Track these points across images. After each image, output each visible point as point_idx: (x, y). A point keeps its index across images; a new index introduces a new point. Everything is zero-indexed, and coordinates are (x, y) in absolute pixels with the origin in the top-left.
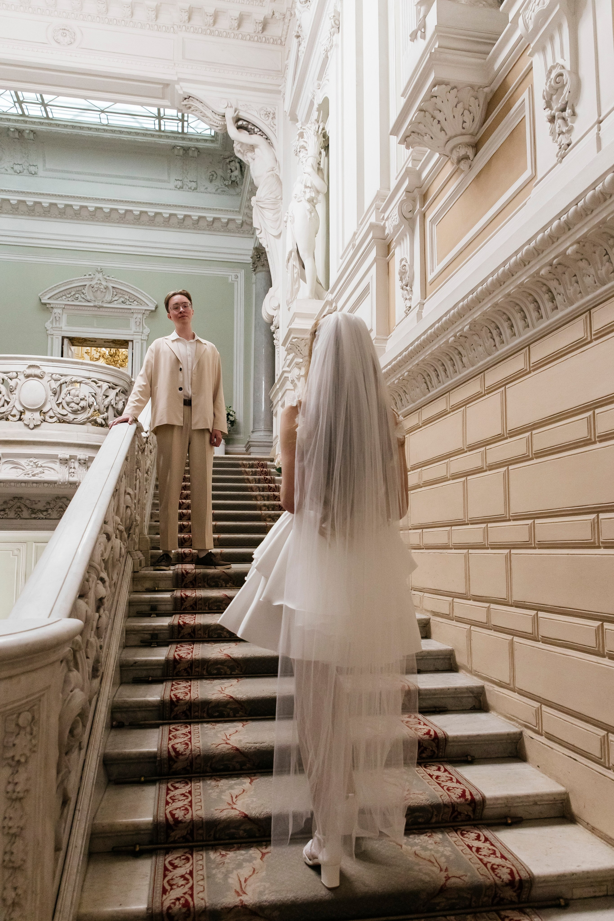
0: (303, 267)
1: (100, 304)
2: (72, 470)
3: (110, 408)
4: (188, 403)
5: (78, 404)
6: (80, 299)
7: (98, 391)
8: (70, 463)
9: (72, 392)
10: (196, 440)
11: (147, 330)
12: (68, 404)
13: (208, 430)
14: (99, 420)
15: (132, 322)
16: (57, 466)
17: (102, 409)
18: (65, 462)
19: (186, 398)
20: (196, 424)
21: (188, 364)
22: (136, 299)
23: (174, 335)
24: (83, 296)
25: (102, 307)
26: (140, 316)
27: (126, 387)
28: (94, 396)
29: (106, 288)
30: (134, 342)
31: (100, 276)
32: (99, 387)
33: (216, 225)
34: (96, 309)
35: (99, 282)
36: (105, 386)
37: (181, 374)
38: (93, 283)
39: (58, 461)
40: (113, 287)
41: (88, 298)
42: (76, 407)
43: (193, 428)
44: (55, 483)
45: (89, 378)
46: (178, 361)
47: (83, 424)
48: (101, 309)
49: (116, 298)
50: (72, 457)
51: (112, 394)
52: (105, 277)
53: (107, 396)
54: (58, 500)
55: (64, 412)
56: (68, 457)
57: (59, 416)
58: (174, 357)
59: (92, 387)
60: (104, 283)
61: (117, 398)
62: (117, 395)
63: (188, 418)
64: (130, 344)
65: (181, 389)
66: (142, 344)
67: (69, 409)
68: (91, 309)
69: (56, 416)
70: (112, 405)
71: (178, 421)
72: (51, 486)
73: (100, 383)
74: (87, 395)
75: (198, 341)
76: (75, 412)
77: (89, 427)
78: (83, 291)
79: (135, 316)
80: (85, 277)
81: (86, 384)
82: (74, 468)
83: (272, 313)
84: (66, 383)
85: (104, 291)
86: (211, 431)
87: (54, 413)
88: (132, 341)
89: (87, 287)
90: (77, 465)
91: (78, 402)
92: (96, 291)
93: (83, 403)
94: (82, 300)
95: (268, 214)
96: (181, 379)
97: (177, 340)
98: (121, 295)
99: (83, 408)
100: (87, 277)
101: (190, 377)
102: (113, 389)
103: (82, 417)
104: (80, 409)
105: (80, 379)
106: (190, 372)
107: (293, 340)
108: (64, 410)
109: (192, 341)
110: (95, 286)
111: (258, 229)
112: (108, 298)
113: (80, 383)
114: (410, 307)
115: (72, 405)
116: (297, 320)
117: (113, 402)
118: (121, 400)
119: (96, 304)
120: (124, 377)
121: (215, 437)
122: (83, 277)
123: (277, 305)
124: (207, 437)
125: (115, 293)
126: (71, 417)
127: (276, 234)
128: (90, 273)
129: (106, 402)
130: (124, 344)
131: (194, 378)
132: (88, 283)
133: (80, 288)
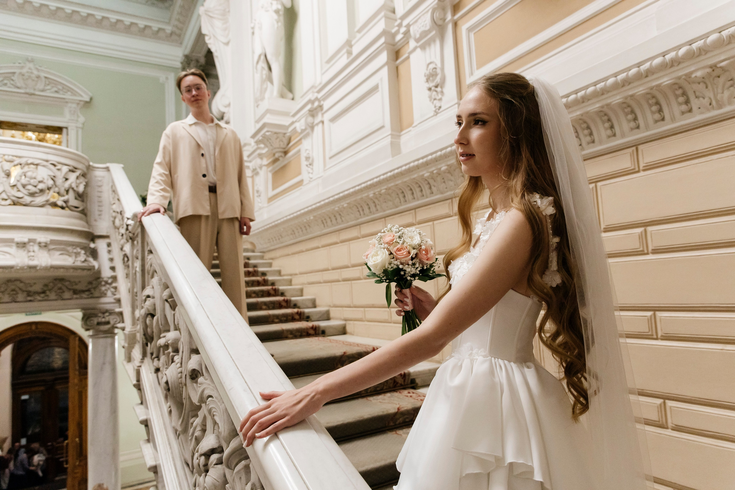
0: (270, 69)
1: (32, 91)
2: (32, 254)
3: (71, 192)
4: (213, 189)
5: (35, 186)
6: (9, 85)
7: (58, 173)
8: (28, 246)
9: (29, 174)
10: (226, 229)
11: (82, 119)
12: (24, 186)
13: (237, 218)
14: (60, 203)
15: (66, 111)
16: (13, 250)
17: (63, 191)
18: (22, 245)
19: (211, 185)
20: (224, 212)
21: (209, 149)
22: (69, 90)
23: (191, 119)
24: (12, 82)
25: (34, 94)
26: (74, 105)
27: (85, 170)
28: (53, 178)
29: (38, 77)
30: (69, 128)
31: (31, 65)
32: (59, 170)
33: (147, 31)
34: (27, 96)
35: (30, 71)
36: (65, 169)
37: (203, 160)
38: (24, 71)
39: (14, 244)
40: (46, 78)
41: (19, 85)
42: (33, 189)
43: (220, 217)
44: (11, 267)
45: (47, 161)
46: (199, 146)
47: (42, 206)
48: (33, 96)
49: (49, 87)
50: (30, 241)
51: (73, 177)
52: (37, 67)
53: (67, 179)
54: (10, 284)
55: (20, 195)
56: (26, 240)
57: (14, 198)
58: (194, 143)
59: (50, 169)
60: (36, 72)
61: (78, 181)
62: (77, 178)
63: (214, 207)
64: (64, 131)
65: (204, 176)
66: (77, 132)
67: (26, 192)
68: (22, 95)
69: (9, 198)
70: (73, 189)
71: (205, 210)
72: (7, 271)
73: (59, 166)
74: (46, 177)
75: (217, 125)
76: (32, 195)
77: (49, 209)
78: (13, 78)
79: (70, 105)
80: (14, 65)
81: (44, 166)
82: (34, 251)
83: (223, 109)
84: (21, 164)
85: (36, 79)
86: (239, 219)
87: (8, 196)
88: (66, 128)
89: (16, 74)
90: (36, 248)
91: (35, 184)
92: (27, 79)
93: (41, 186)
94: (12, 86)
95: (218, 23)
96: (204, 165)
97: (195, 124)
98: (53, 85)
99: (42, 191)
100: (17, 65)
101: (213, 163)
102: (73, 171)
103: (40, 200)
104: (38, 191)
105: (37, 162)
106: (212, 157)
107: (267, 134)
108: (19, 193)
109: (211, 124)
110: (26, 74)
111: (207, 35)
112: (40, 86)
113: (37, 165)
114: (440, 107)
115: (29, 187)
116: (268, 116)
117: (74, 185)
118: (81, 183)
119: (28, 91)
120: (83, 161)
121: (245, 225)
122: (12, 65)
123: (227, 103)
124: (237, 224)
125: (47, 83)
126: (28, 199)
127: (225, 41)
128: (20, 62)
129: (67, 185)
130: (58, 130)
131: (218, 164)
132: (17, 71)
133: (10, 75)
